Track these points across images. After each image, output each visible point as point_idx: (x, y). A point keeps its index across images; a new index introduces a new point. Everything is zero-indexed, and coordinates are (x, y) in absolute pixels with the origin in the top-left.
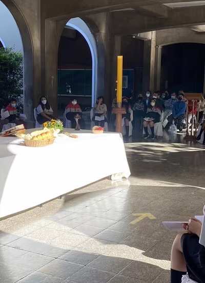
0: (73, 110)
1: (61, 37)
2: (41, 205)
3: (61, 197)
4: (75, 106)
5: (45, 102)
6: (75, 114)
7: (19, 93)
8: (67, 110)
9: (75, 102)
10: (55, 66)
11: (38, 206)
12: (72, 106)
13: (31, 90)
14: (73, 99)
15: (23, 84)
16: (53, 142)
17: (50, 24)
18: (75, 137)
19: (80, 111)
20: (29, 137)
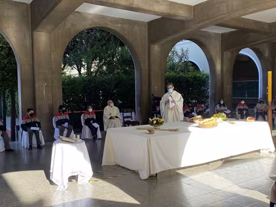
0: (242, 107)
1: (236, 60)
2: (208, 163)
3: (222, 159)
4: (243, 105)
5: (222, 102)
6: (243, 110)
7: (207, 97)
8: (238, 107)
9: (243, 102)
10: (231, 79)
11: (206, 163)
12: (241, 105)
13: (214, 95)
14: (242, 100)
15: (210, 92)
16: (216, 126)
17: (228, 54)
18: (233, 123)
19: (247, 108)
20: (202, 122)
